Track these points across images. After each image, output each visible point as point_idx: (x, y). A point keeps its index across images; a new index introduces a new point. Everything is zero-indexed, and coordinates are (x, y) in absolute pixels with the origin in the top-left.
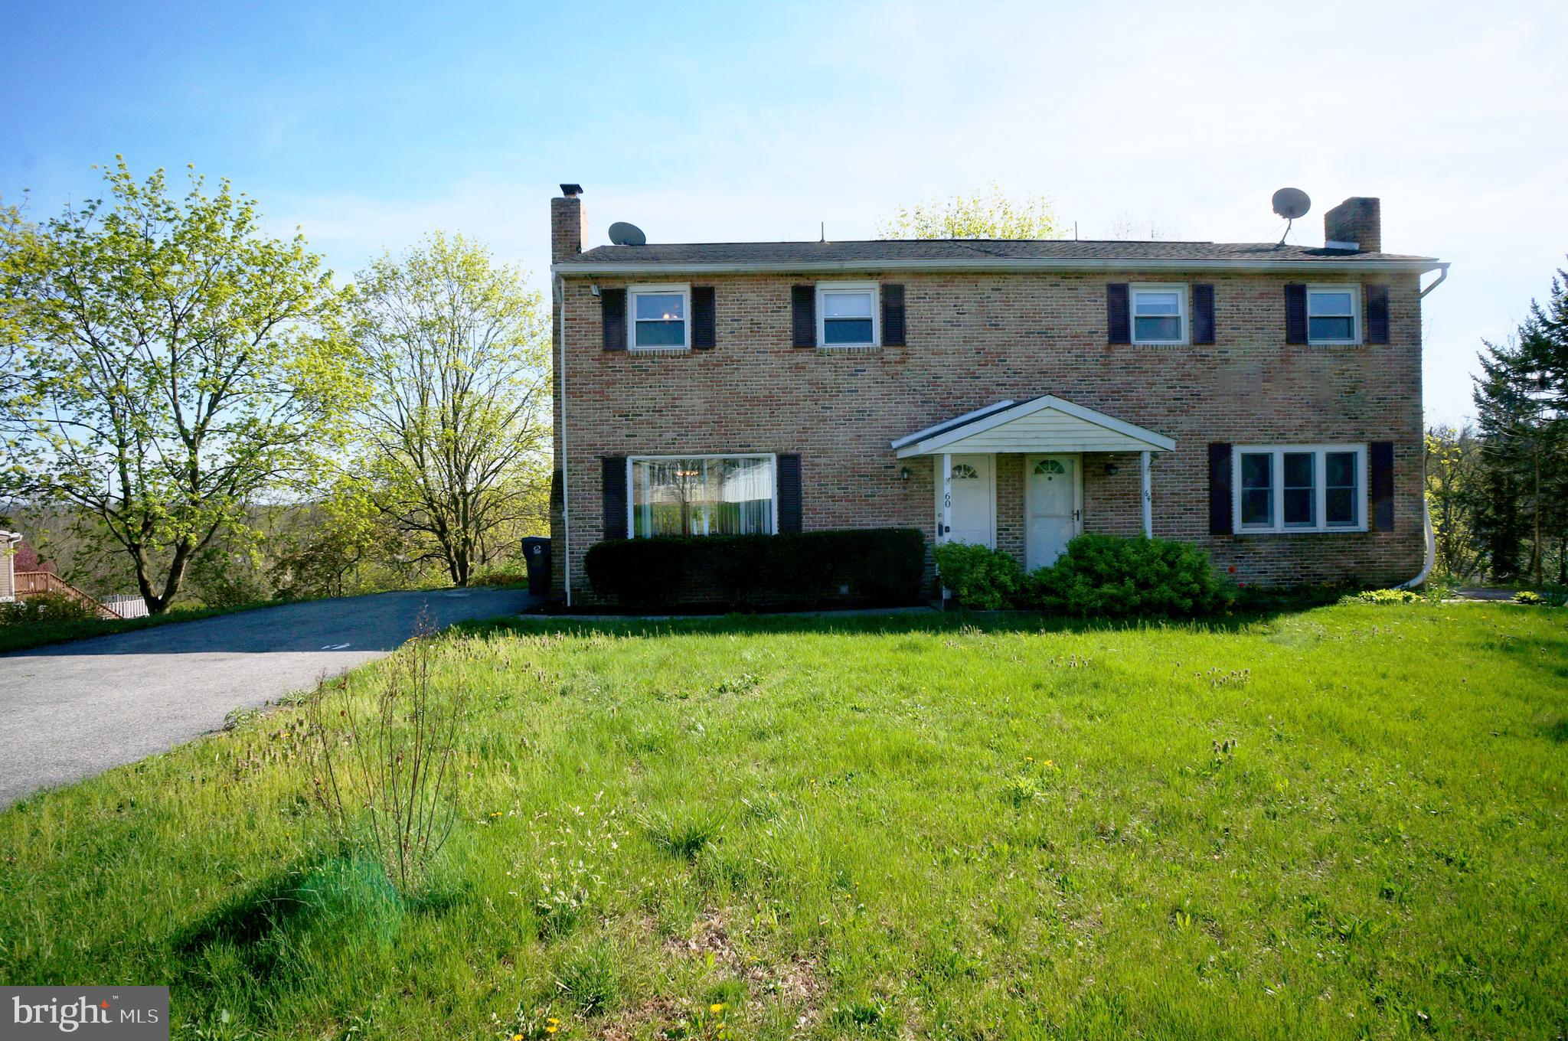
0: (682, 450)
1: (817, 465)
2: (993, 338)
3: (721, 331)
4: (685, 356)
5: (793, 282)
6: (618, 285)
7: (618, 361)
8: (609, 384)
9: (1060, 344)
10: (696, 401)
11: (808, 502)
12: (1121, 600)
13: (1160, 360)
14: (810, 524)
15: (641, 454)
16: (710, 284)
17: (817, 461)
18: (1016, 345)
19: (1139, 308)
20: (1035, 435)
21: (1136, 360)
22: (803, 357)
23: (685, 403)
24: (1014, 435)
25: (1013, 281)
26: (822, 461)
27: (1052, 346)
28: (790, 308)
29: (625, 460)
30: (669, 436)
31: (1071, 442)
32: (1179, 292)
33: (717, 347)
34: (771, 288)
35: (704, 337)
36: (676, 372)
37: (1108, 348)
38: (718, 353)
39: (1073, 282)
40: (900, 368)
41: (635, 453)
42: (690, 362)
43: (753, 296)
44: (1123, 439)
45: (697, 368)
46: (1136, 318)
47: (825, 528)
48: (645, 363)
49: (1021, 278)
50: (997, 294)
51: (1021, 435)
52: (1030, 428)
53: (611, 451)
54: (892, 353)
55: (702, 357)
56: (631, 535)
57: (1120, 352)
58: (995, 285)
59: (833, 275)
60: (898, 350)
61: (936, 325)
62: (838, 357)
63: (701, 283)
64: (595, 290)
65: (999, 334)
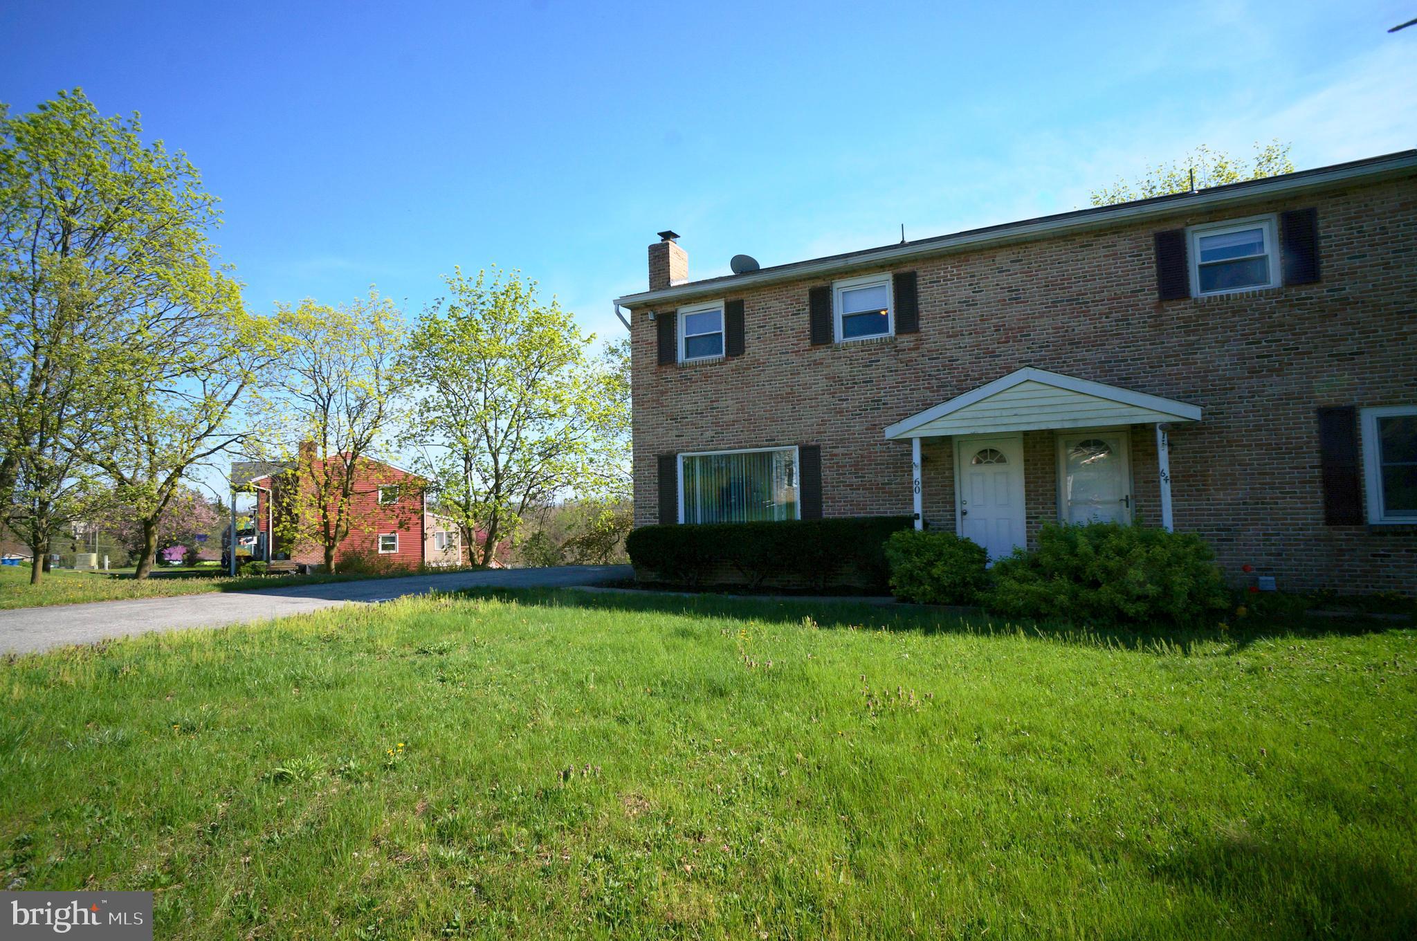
0: (719, 447)
1: (836, 455)
2: (1014, 314)
3: (749, 338)
4: (720, 364)
5: (810, 285)
6: (669, 309)
7: (671, 374)
8: (663, 393)
9: (1094, 310)
10: (730, 402)
11: (827, 490)
12: (1048, 600)
13: (1233, 312)
14: (830, 511)
15: (688, 451)
16: (740, 297)
17: (835, 451)
18: (1042, 317)
19: (1205, 255)
20: (1015, 412)
21: (1198, 316)
22: (821, 353)
23: (722, 404)
24: (987, 414)
25: (1035, 249)
26: (840, 451)
27: (1086, 313)
28: (807, 309)
29: (675, 458)
30: (709, 434)
31: (1059, 417)
32: (1265, 227)
33: (746, 353)
34: (791, 293)
35: (736, 345)
36: (714, 378)
37: (1159, 306)
38: (747, 358)
39: (1109, 239)
40: (914, 354)
41: (683, 451)
42: (725, 368)
43: (776, 304)
44: (1126, 410)
45: (730, 373)
46: (1201, 267)
47: (843, 516)
48: (689, 373)
49: (1045, 245)
50: (1017, 266)
51: (997, 413)
52: (1008, 405)
53: (665, 449)
54: (906, 340)
55: (734, 363)
56: (681, 520)
57: (1175, 310)
58: (1013, 257)
59: (846, 273)
60: (912, 337)
61: (950, 308)
62: (853, 350)
63: (733, 298)
64: (651, 316)
65: (1021, 307)
